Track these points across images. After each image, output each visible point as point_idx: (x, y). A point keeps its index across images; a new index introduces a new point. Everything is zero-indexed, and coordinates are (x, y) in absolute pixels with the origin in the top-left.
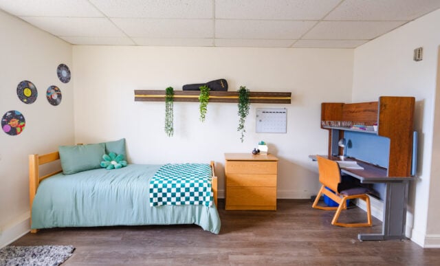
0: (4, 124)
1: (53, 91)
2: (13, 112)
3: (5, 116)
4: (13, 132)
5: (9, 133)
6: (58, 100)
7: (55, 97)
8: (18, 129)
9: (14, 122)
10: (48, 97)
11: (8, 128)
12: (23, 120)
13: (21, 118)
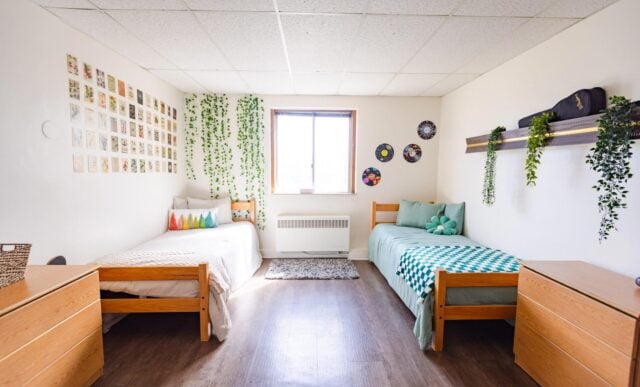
0: (364, 177)
1: (410, 149)
2: (371, 169)
3: (365, 172)
4: (370, 183)
5: (368, 184)
6: (417, 157)
7: (413, 154)
8: (375, 182)
9: (372, 176)
10: (405, 156)
11: (367, 180)
12: (379, 175)
13: (377, 174)
